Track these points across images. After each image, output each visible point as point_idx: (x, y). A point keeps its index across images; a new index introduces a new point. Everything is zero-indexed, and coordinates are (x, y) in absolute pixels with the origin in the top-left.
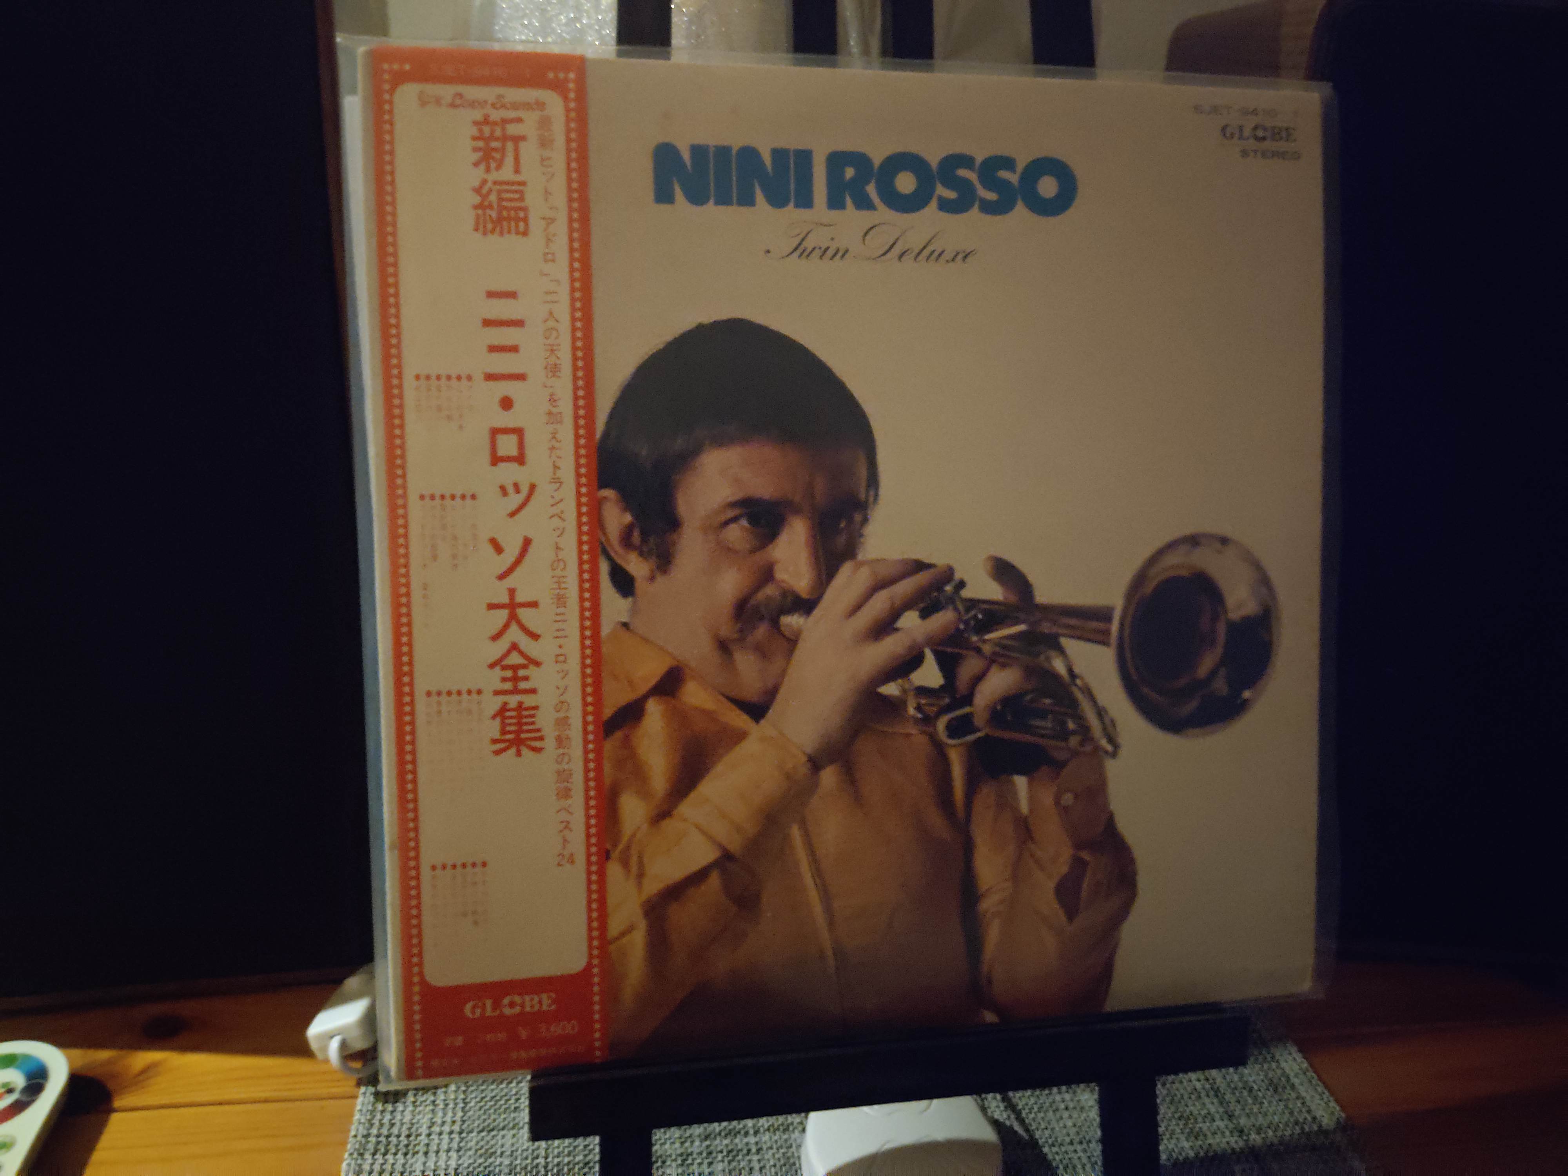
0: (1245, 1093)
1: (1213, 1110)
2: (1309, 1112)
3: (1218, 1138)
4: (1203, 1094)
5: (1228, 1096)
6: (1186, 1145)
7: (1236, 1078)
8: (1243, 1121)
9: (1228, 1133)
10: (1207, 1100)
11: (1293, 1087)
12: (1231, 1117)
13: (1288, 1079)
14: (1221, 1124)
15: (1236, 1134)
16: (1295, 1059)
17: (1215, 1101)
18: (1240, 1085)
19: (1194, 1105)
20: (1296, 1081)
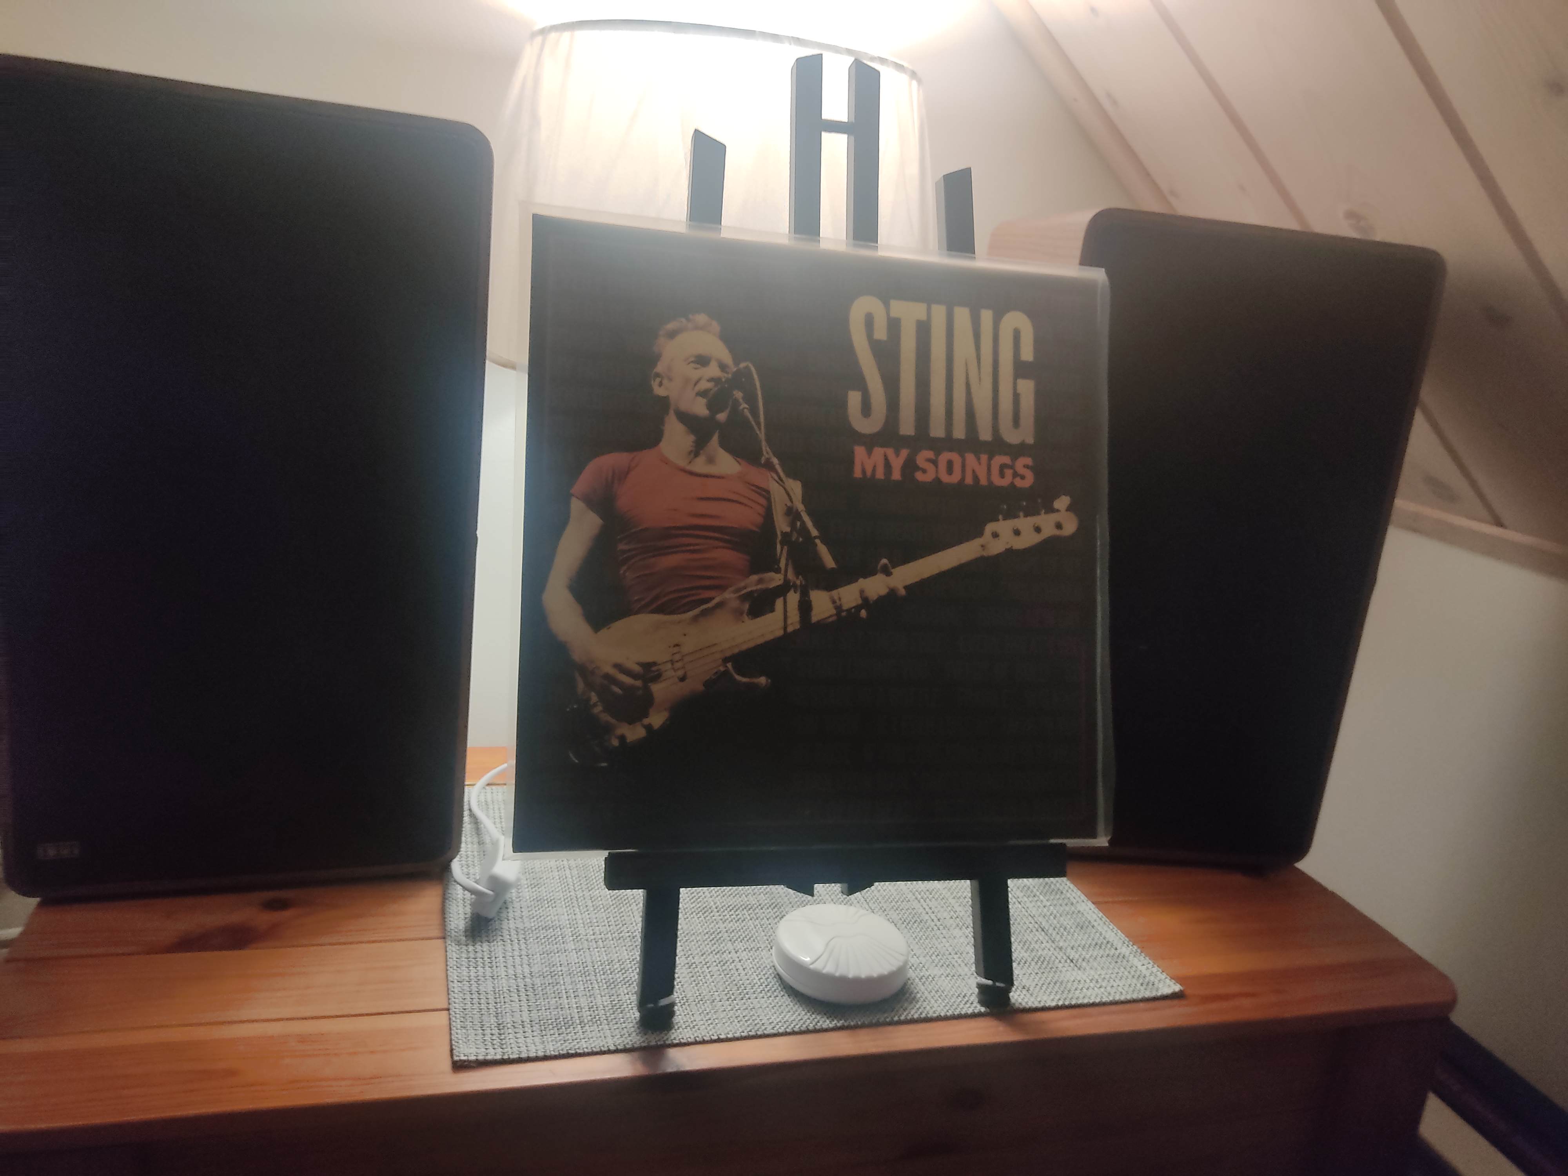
0: (1062, 930)
1: (1041, 938)
2: (1104, 938)
3: (1046, 951)
4: (1034, 930)
5: (1050, 931)
6: (1026, 955)
7: (1055, 922)
8: (1061, 944)
9: (1052, 949)
10: (1037, 933)
11: (1093, 927)
12: (1053, 942)
13: (1090, 922)
14: (1048, 945)
15: (1057, 949)
16: (1094, 912)
17: (1043, 933)
18: (1058, 926)
19: (1029, 935)
20: (1096, 924)
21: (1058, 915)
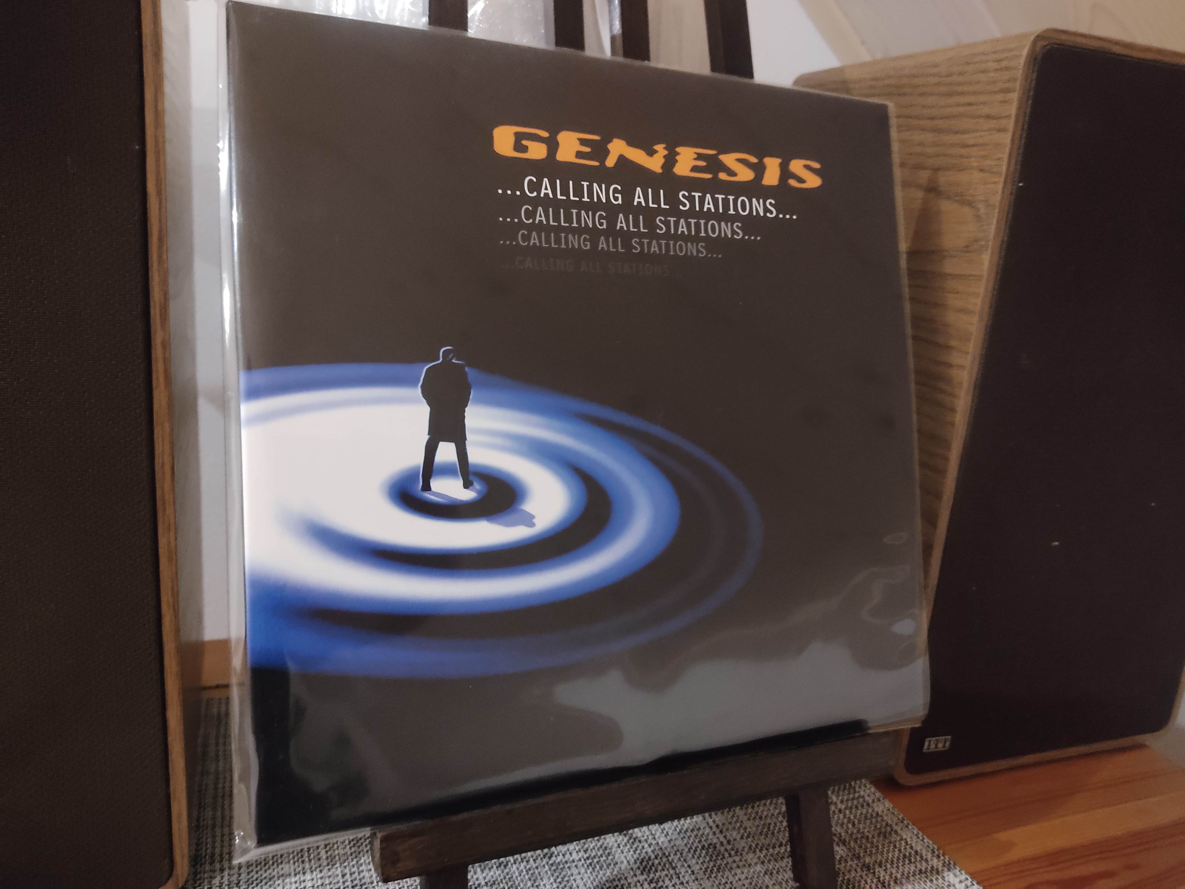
21: (856, 821)
